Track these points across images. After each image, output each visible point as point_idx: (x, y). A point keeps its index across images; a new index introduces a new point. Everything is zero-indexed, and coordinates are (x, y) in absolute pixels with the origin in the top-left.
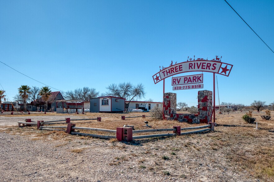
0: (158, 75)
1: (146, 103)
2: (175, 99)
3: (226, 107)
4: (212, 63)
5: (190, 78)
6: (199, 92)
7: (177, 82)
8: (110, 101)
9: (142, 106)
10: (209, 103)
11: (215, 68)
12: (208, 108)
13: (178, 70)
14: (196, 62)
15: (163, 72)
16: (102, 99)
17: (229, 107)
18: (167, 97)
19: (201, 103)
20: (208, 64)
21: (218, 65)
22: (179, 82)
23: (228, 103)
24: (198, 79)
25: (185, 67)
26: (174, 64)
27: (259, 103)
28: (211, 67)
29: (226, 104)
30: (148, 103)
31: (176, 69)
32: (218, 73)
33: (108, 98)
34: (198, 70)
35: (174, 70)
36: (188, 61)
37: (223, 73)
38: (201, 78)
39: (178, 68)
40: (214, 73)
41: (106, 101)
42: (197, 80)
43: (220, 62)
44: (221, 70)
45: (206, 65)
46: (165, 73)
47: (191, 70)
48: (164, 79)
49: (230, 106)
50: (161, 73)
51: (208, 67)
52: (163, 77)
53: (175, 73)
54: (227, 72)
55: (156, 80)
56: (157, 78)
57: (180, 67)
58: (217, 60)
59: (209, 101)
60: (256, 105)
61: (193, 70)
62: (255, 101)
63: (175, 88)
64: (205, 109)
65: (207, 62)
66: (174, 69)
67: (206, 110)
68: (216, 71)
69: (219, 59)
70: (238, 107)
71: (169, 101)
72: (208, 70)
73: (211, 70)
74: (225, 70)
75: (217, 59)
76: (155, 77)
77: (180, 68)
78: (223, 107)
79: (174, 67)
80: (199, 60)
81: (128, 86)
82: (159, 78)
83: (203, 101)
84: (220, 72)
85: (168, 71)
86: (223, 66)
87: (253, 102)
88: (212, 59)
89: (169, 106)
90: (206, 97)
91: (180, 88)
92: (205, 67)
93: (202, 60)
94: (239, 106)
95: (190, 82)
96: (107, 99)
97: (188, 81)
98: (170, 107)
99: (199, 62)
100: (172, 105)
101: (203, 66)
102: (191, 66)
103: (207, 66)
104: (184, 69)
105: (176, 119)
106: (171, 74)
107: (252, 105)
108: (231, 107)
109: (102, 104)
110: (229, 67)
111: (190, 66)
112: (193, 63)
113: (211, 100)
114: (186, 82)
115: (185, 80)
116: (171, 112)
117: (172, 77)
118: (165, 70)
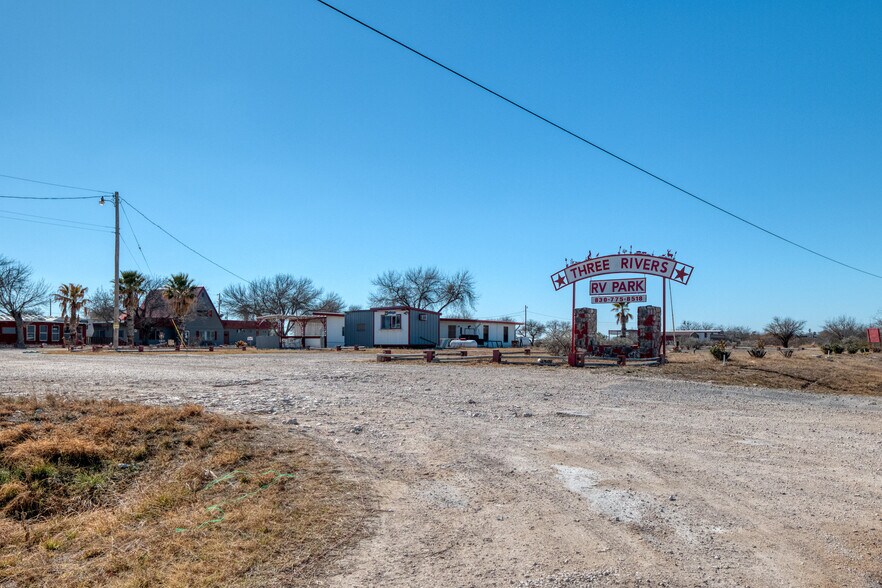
0: (562, 274)
1: (477, 324)
2: (596, 318)
3: (695, 335)
4: (661, 261)
5: (623, 283)
6: (639, 308)
7: (599, 289)
8: (405, 319)
9: (471, 333)
10: (655, 327)
11: (666, 269)
12: (654, 335)
13: (602, 267)
14: (634, 257)
15: (574, 270)
16: (383, 313)
17: (702, 336)
18: (582, 316)
19: (642, 326)
20: (654, 262)
21: (670, 265)
22: (602, 290)
23: (701, 324)
24: (638, 286)
25: (615, 264)
26: (593, 256)
27: (787, 324)
28: (660, 268)
29: (696, 326)
30: (482, 325)
31: (597, 267)
32: (670, 278)
33: (402, 313)
34: (638, 270)
35: (594, 268)
36: (619, 255)
37: (679, 279)
38: (642, 285)
39: (601, 264)
40: (664, 278)
41: (394, 318)
42: (635, 287)
43: (673, 260)
44: (675, 274)
45: (651, 263)
46: (577, 271)
47: (625, 269)
48: (574, 282)
49: (706, 333)
50: (568, 270)
51: (655, 266)
52: (572, 279)
53: (596, 273)
54: (685, 278)
55: (557, 284)
56: (560, 281)
57: (605, 263)
58: (669, 258)
59: (656, 323)
60: (778, 331)
61: (629, 270)
62: (777, 320)
63: (596, 300)
64: (649, 336)
65: (652, 259)
66: (593, 266)
67: (651, 338)
68: (667, 274)
69: (672, 255)
70: (730, 337)
71: (586, 324)
72: (654, 271)
73: (659, 273)
74: (681, 274)
75: (669, 255)
76: (556, 278)
77: (604, 265)
78: (686, 336)
79: (593, 262)
80: (638, 254)
81: (431, 277)
82: (565, 280)
83: (645, 323)
84: (673, 277)
85: (582, 269)
86: (679, 267)
87: (770, 321)
88: (661, 255)
89: (585, 331)
90: (651, 316)
91: (605, 300)
92: (650, 267)
93: (644, 254)
94: (734, 333)
95: (623, 291)
96: (398, 312)
97: (620, 289)
98: (587, 334)
99: (639, 258)
100: (590, 330)
101: (645, 264)
102: (625, 264)
103: (653, 265)
104: (612, 267)
105: (599, 355)
106: (588, 275)
107: (766, 330)
108: (709, 335)
109: (383, 327)
110: (687, 270)
111: (623, 263)
112: (629, 258)
113: (659, 321)
114: (616, 290)
115: (614, 287)
116: (589, 343)
117: (589, 279)
118: (576, 266)
